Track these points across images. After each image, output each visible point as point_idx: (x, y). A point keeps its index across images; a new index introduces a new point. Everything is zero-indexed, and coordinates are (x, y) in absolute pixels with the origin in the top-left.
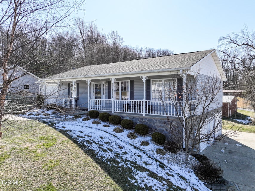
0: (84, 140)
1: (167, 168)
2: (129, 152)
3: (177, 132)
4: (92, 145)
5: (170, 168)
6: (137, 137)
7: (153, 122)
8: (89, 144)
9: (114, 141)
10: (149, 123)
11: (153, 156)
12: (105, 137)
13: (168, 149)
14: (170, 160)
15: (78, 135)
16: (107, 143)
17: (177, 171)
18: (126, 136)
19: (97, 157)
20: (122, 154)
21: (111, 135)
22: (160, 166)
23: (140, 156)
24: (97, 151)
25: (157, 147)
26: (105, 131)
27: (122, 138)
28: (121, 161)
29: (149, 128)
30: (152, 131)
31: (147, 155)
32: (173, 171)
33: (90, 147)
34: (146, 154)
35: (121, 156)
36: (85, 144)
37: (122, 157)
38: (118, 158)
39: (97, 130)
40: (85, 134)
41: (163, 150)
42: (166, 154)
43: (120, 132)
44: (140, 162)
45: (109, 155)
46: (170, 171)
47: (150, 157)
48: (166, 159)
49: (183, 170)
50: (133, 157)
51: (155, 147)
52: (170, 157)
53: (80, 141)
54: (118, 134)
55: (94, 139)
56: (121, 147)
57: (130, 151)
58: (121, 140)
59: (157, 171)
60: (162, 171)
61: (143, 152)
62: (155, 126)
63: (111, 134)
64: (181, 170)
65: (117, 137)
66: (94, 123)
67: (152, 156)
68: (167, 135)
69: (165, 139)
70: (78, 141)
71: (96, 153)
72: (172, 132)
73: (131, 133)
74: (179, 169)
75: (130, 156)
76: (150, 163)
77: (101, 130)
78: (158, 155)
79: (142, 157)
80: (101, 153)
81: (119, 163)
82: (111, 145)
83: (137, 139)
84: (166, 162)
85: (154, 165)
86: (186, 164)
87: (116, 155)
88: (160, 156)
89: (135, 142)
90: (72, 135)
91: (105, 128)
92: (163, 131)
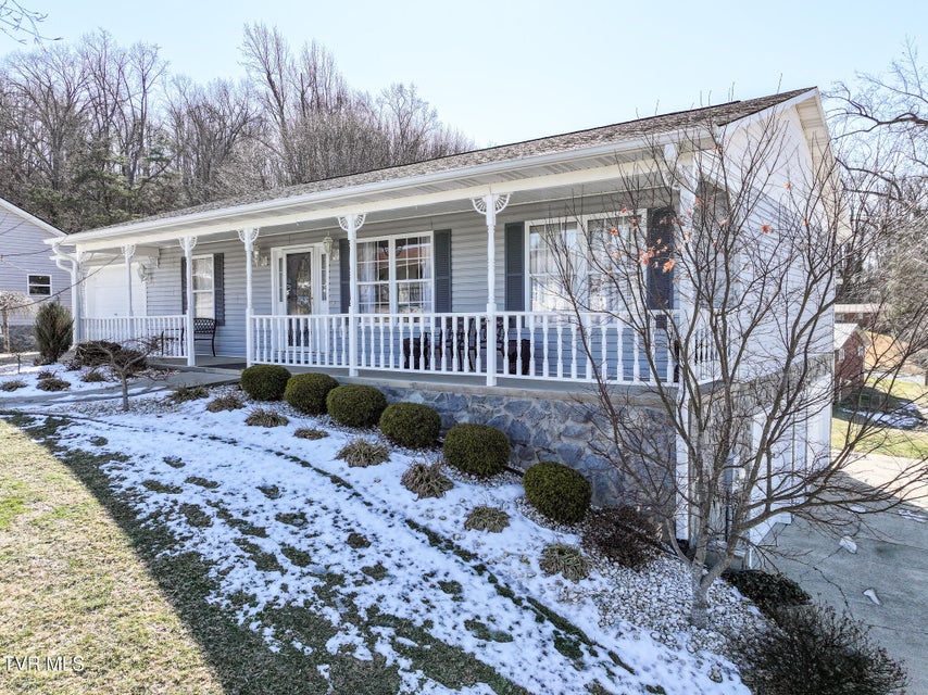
0: (175, 502)
1: (595, 654)
2: (399, 566)
3: (647, 461)
4: (208, 532)
5: (611, 654)
6: (451, 487)
7: (533, 414)
8: (193, 524)
9: (332, 507)
10: (511, 417)
11: (524, 584)
12: (289, 488)
13: (600, 544)
14: (615, 605)
15: (152, 477)
16: (286, 519)
17: (653, 671)
18: (399, 480)
19: (211, 600)
20: (359, 578)
21: (324, 478)
22: (560, 644)
23: (452, 588)
24: (223, 567)
25: (548, 535)
26: (295, 459)
27: (377, 493)
28: (344, 617)
29: (514, 443)
30: (526, 455)
31: (492, 580)
32: (631, 671)
33: (188, 544)
34: (486, 575)
35: (351, 589)
36: (169, 524)
37: (354, 595)
38: (330, 605)
39: (261, 455)
40: (191, 473)
41: (575, 552)
42: (592, 575)
43: (370, 463)
44: (449, 623)
45: (284, 588)
46: (611, 674)
47: (505, 592)
48: (589, 601)
49: (683, 663)
50: (416, 596)
51: (535, 535)
52: (610, 589)
53: (153, 509)
54: (360, 476)
55: (227, 499)
56: (357, 541)
57: (404, 563)
58: (369, 504)
59: (540, 675)
60: (570, 678)
61: (473, 563)
62: (542, 432)
63: (325, 474)
64: (674, 666)
65: (349, 487)
66: (255, 420)
67: (521, 587)
68: (598, 476)
69: (587, 499)
70: (139, 512)
71: (213, 574)
72: (625, 460)
73: (421, 468)
74: (660, 657)
75: (398, 589)
76: (504, 628)
77: (279, 454)
78: (552, 579)
79: (465, 594)
80: (242, 577)
81: (328, 630)
82: (311, 530)
83: (452, 496)
84: (590, 620)
85: (528, 641)
86: (694, 629)
87: (322, 584)
88: (559, 583)
89: (437, 514)
90: (124, 479)
91: (305, 443)
92: (580, 453)
